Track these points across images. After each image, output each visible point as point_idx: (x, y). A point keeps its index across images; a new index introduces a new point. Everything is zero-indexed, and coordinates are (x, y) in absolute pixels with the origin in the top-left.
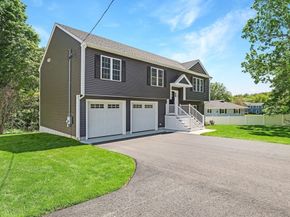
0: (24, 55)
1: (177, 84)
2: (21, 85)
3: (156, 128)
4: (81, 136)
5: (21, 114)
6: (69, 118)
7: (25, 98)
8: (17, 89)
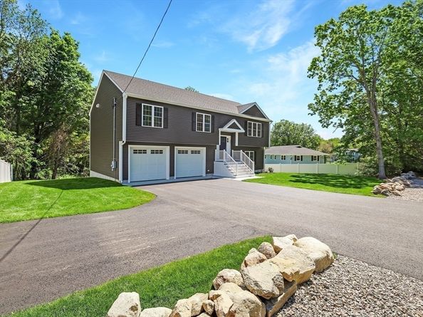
0: (77, 95)
1: (226, 129)
2: (74, 128)
3: (204, 175)
4: (123, 179)
5: (74, 159)
6: (113, 163)
7: (78, 141)
8: (70, 132)
